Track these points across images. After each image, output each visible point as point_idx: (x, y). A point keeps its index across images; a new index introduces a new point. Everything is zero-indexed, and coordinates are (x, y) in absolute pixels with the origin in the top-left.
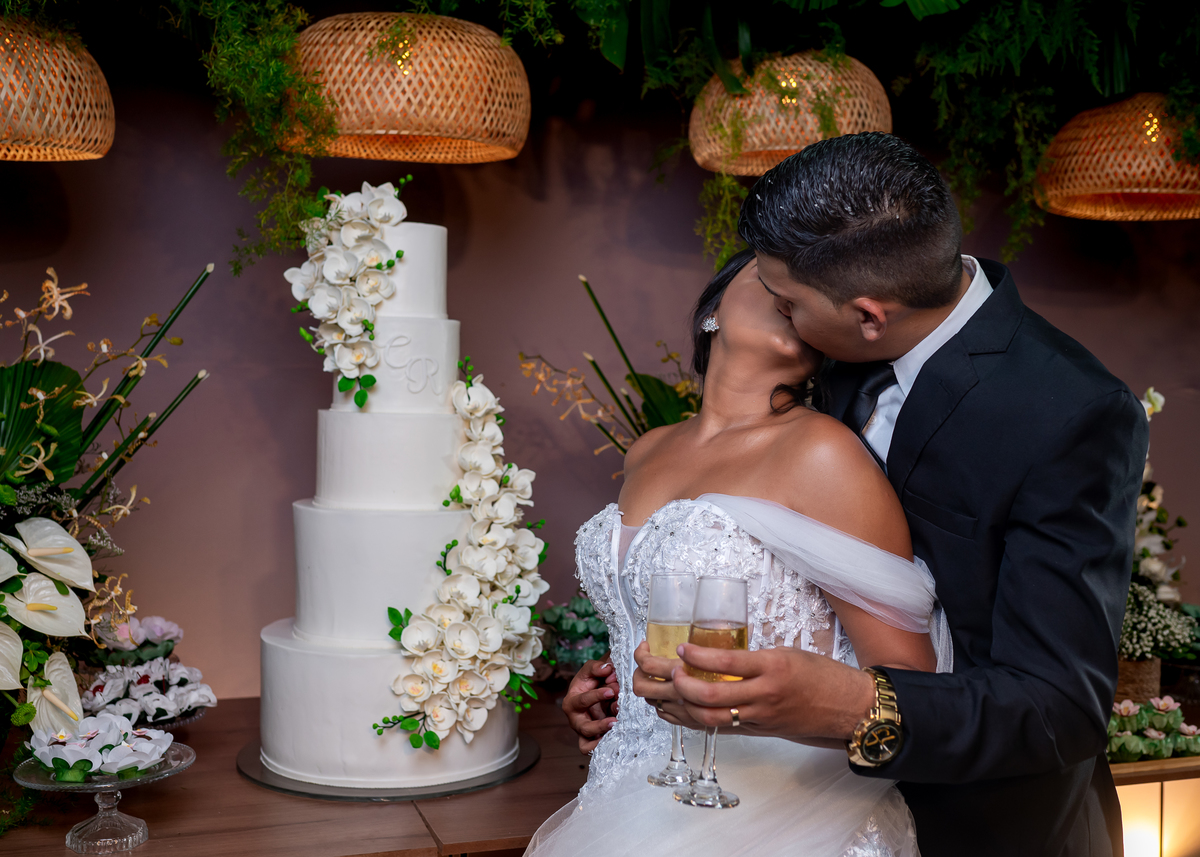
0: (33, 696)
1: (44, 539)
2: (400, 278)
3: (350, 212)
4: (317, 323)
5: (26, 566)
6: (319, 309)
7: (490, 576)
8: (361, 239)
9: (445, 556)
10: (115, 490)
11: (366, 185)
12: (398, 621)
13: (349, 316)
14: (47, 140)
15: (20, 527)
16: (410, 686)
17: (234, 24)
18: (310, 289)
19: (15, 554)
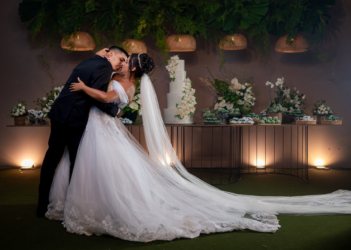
0: (139, 111)
2: (178, 66)
3: (172, 59)
4: (169, 72)
6: (169, 70)
7: (188, 100)
8: (173, 62)
9: (183, 98)
11: (174, 56)
12: (177, 105)
13: (172, 71)
15: (138, 94)
16: (178, 112)
17: (158, 39)
18: (168, 68)
19: (137, 97)
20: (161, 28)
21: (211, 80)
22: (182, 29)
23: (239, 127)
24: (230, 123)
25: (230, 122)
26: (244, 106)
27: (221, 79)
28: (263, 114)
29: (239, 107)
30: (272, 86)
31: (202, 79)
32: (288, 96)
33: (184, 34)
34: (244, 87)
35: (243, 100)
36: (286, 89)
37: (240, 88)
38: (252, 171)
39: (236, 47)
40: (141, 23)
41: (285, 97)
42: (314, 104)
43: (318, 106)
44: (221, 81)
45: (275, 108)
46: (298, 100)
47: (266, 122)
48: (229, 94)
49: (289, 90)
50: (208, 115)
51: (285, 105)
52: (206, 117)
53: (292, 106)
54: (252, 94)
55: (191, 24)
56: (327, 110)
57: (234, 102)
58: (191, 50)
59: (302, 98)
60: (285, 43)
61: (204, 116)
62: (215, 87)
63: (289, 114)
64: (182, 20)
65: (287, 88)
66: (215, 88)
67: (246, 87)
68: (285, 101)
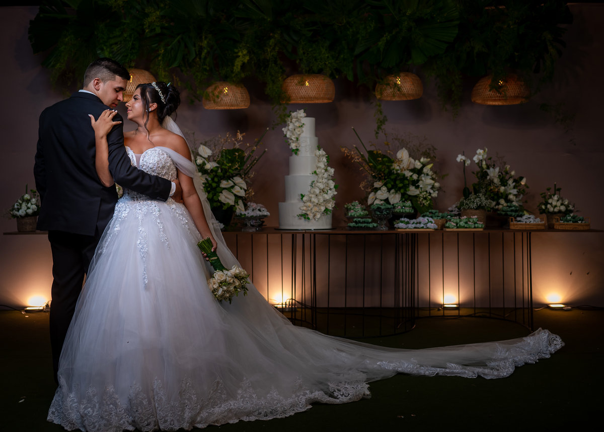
0: (236, 206)
1: (238, 180)
2: (304, 128)
3: (294, 116)
4: (288, 138)
5: (235, 184)
6: (288, 136)
7: (322, 188)
8: (296, 121)
9: (312, 184)
10: (250, 172)
11: (298, 110)
12: (302, 196)
13: (294, 137)
14: (238, 105)
15: (234, 178)
16: (305, 208)
17: (270, 82)
18: (286, 132)
19: (233, 182)
20: (275, 62)
21: (362, 153)
22: (311, 65)
23: (412, 234)
24: (396, 228)
25: (395, 226)
26: (420, 198)
27: (380, 150)
28: (452, 211)
29: (411, 200)
30: (468, 162)
31: (345, 150)
32: (496, 181)
33: (314, 72)
34: (418, 165)
35: (417, 187)
36: (493, 168)
37: (412, 167)
38: (435, 313)
39: (404, 95)
40: (240, 54)
41: (492, 182)
42: (541, 195)
43: (547, 197)
44: (380, 154)
45: (474, 202)
46: (514, 188)
47: (458, 225)
48: (393, 177)
49: (497, 170)
50: (358, 214)
51: (490, 195)
52: (353, 217)
53: (504, 197)
54: (434, 176)
55: (327, 55)
56: (565, 205)
57: (402, 191)
58: (326, 101)
59: (521, 184)
60: (489, 89)
61: (350, 214)
62: (368, 164)
63: (499, 212)
64: (310, 50)
65: (494, 165)
66: (369, 166)
67: (422, 164)
68: (491, 190)
